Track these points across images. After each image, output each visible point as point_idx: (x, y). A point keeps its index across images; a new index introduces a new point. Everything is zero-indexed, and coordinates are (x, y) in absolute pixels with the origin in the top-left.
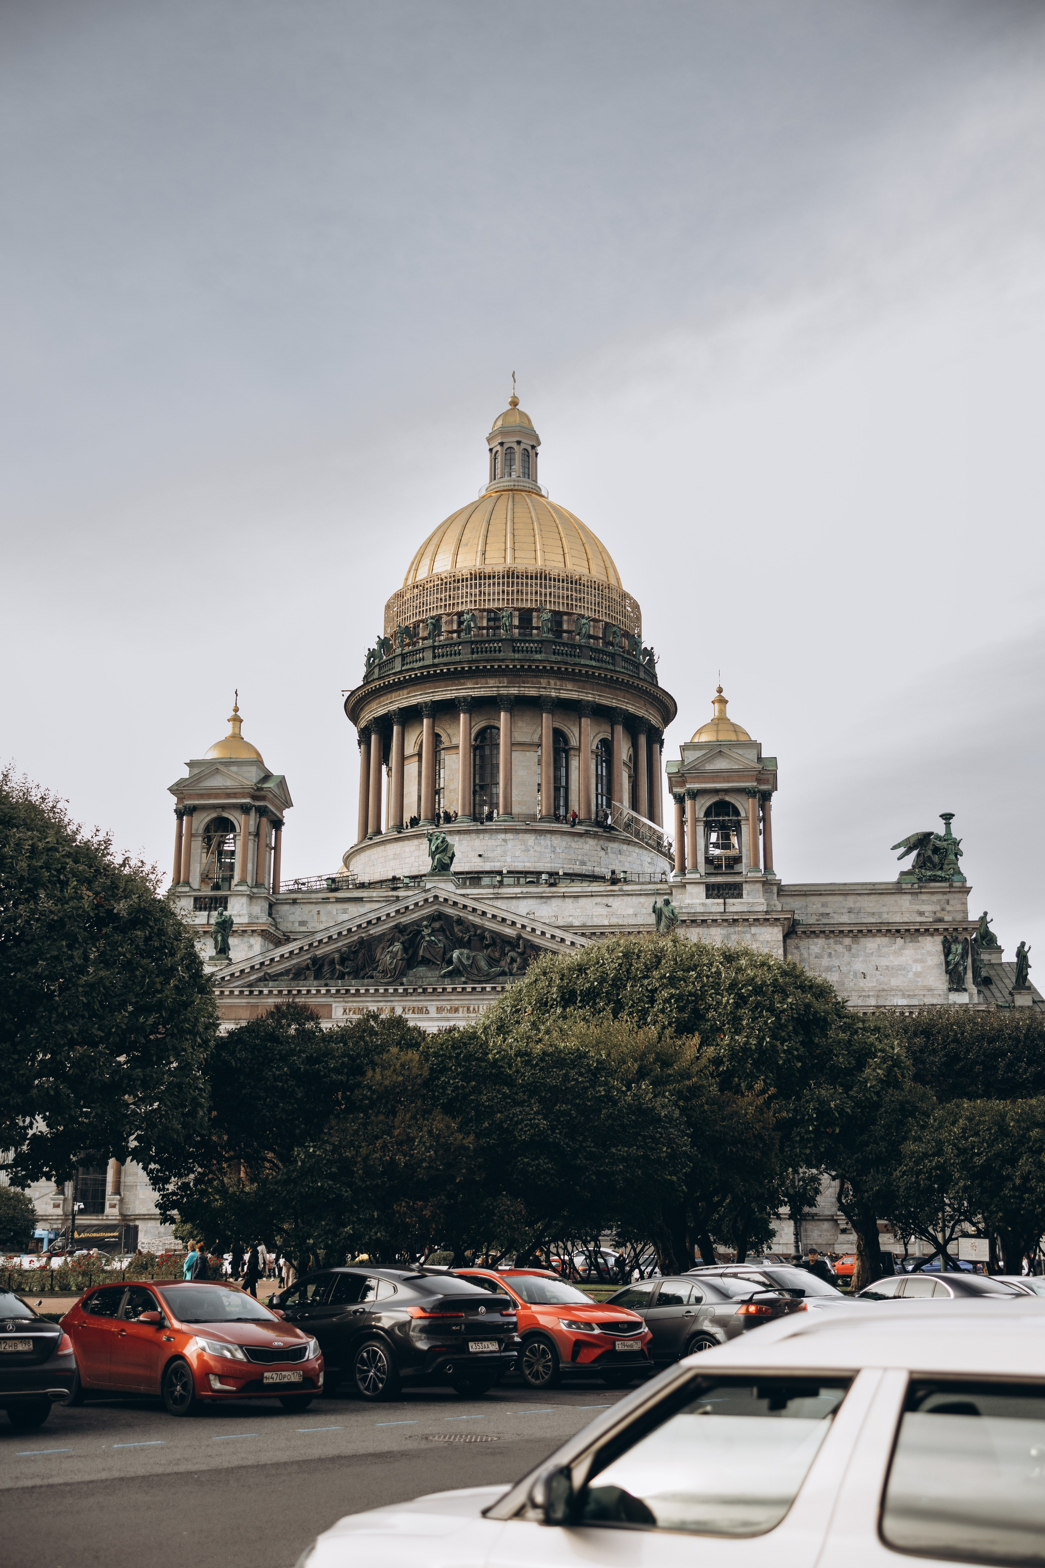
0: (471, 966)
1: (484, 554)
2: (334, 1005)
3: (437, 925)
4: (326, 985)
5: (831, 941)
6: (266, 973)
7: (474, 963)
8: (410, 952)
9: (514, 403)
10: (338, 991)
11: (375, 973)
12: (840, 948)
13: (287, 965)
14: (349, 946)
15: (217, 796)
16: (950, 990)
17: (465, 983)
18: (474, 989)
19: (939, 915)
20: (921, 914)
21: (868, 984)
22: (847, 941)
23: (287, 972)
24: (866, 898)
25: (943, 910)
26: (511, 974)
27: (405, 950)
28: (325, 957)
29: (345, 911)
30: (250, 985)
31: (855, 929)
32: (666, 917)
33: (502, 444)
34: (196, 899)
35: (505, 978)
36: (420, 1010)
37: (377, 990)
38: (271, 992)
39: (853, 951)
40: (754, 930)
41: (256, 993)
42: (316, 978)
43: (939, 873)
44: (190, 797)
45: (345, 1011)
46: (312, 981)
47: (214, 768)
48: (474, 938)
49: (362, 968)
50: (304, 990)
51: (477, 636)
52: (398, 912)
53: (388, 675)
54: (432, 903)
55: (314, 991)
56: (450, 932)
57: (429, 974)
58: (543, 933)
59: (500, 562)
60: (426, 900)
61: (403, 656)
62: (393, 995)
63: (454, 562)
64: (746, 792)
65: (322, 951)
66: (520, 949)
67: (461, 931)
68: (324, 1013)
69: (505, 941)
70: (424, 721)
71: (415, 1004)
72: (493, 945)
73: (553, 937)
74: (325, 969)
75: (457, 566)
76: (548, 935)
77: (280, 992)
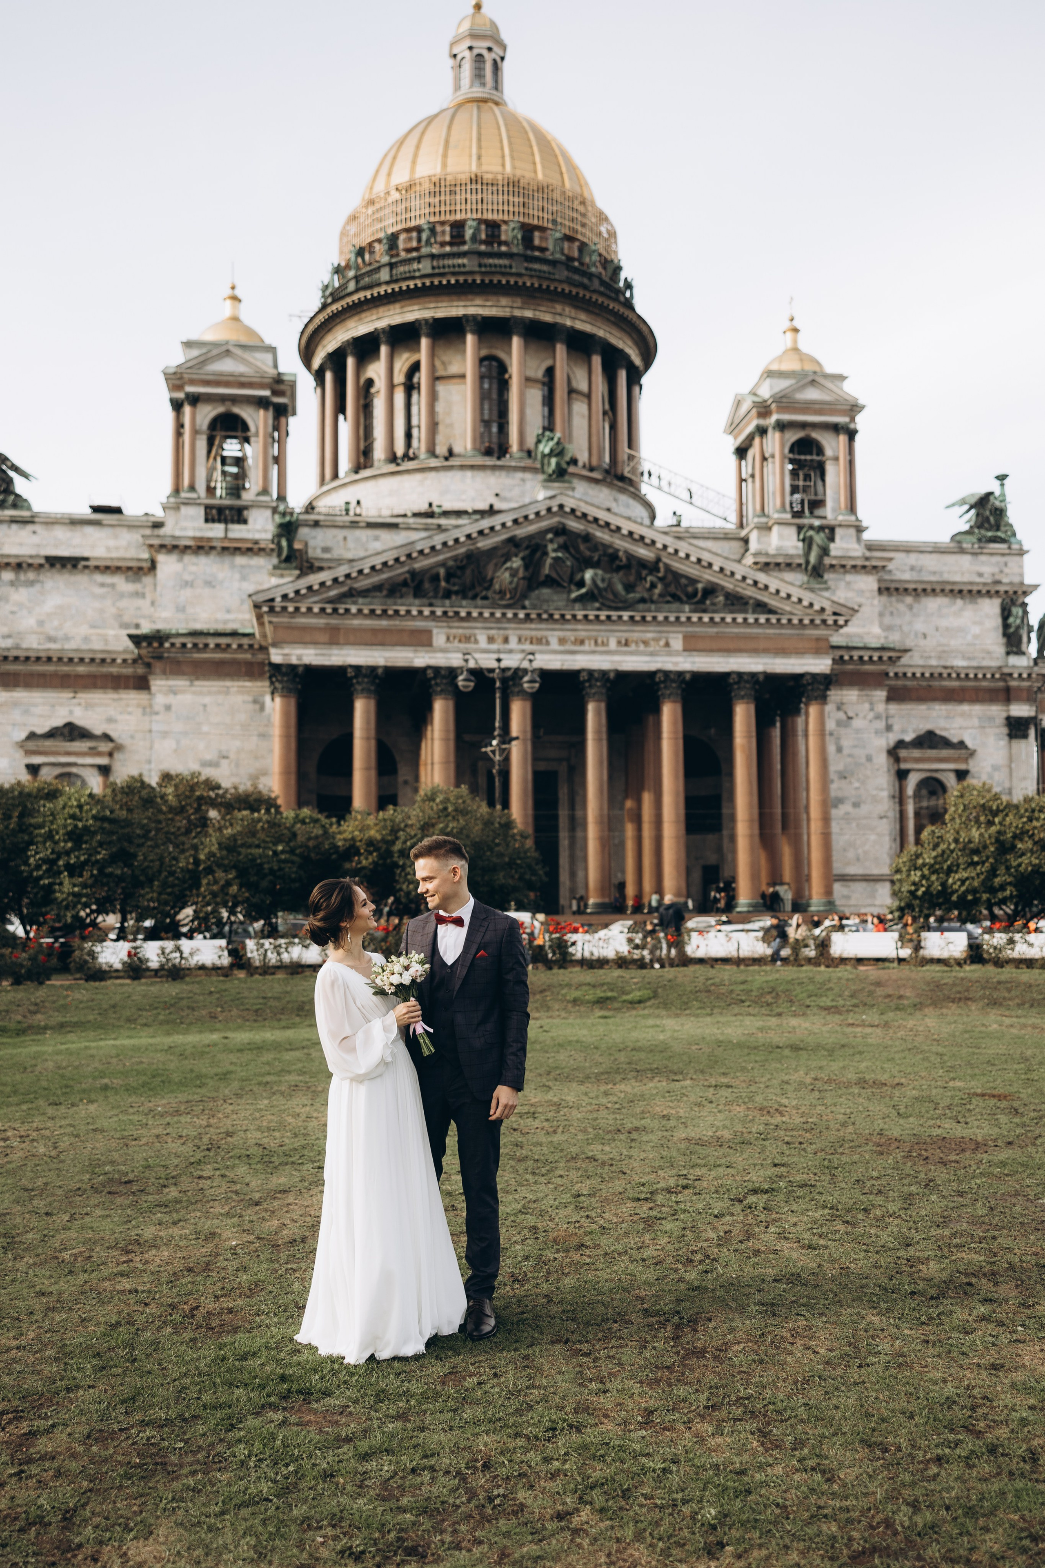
0: (605, 589)
1: (479, 157)
2: (435, 631)
3: (561, 540)
4: (431, 605)
5: (893, 599)
6: (351, 589)
7: (610, 586)
8: (531, 570)
9: (478, 7)
10: (444, 613)
11: (490, 594)
12: (902, 607)
13: (376, 579)
14: (455, 558)
15: (227, 384)
16: (1008, 653)
17: (599, 609)
18: (609, 617)
19: (997, 577)
20: (980, 575)
21: (929, 644)
22: (909, 600)
23: (378, 588)
24: (928, 556)
25: (1001, 572)
26: (652, 602)
27: (526, 567)
28: (424, 572)
29: (377, 538)
30: (330, 601)
31: (920, 587)
32: (818, 546)
33: (470, 48)
34: (208, 508)
35: (646, 606)
36: (539, 641)
37: (492, 614)
38: (360, 611)
39: (915, 610)
40: (849, 577)
41: (341, 611)
42: (416, 596)
43: (999, 534)
44: (192, 382)
45: (448, 639)
46: (411, 600)
47: (224, 348)
48: (606, 559)
49: (473, 587)
50: (403, 610)
51: (483, 248)
52: (515, 521)
53: (379, 284)
54: (555, 514)
55: (415, 613)
56: (577, 549)
57: (555, 597)
58: (688, 556)
59: (499, 169)
60: (549, 510)
61: (391, 266)
62: (509, 621)
63: (444, 165)
64: (836, 428)
65: (420, 565)
66: (661, 575)
67: (589, 549)
68: (423, 640)
69: (642, 564)
70: (424, 342)
71: (534, 633)
72: (627, 567)
73: (699, 561)
74: (427, 585)
75: (450, 169)
76: (693, 559)
77: (372, 611)
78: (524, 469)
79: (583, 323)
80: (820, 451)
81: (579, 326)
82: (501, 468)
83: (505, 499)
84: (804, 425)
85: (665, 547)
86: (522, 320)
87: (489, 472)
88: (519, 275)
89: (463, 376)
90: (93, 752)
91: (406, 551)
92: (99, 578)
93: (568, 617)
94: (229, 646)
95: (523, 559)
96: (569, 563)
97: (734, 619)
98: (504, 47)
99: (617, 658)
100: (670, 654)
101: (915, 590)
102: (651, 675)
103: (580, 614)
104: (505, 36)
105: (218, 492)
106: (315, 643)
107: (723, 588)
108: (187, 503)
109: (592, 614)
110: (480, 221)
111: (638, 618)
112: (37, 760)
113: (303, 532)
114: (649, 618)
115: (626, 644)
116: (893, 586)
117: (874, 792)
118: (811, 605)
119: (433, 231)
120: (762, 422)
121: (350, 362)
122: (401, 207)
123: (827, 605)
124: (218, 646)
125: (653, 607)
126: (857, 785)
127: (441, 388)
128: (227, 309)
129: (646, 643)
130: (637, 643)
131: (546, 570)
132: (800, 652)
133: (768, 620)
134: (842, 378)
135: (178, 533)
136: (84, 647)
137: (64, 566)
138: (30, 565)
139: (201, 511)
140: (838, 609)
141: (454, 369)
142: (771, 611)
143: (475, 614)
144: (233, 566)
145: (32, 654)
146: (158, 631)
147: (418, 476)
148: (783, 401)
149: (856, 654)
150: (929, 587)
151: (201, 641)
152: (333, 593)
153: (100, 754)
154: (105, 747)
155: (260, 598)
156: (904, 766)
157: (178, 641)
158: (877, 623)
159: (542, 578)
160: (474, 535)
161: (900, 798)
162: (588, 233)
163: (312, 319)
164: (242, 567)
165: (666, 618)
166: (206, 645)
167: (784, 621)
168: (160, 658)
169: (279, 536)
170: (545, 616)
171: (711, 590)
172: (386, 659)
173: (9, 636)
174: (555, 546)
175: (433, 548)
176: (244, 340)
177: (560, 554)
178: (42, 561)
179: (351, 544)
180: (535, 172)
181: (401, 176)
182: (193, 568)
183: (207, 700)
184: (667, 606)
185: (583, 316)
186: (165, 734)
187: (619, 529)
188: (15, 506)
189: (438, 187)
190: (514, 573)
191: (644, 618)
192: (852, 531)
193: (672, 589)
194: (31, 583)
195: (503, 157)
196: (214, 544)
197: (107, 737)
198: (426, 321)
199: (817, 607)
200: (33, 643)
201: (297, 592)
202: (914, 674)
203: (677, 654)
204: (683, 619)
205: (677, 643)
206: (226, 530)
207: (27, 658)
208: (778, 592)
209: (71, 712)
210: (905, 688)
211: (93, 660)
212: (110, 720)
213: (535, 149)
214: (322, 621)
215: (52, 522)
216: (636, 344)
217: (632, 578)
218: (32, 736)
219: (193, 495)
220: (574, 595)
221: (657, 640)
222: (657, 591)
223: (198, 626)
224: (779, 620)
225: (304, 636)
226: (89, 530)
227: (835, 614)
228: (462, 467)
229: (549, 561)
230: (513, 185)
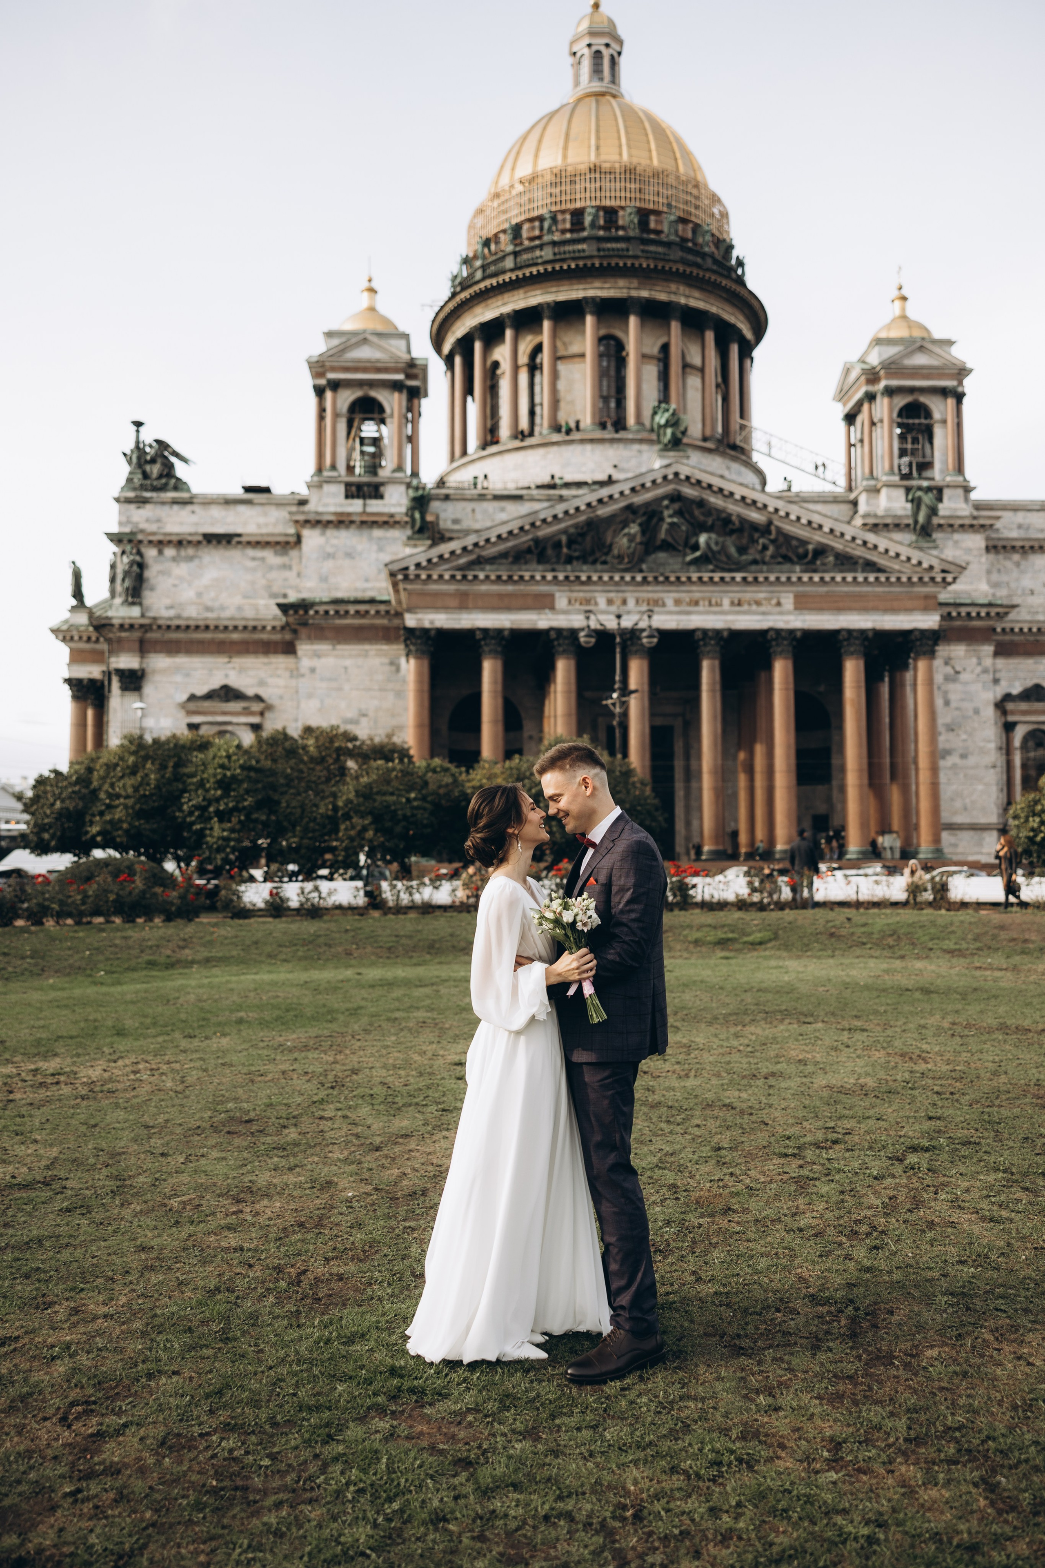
0: (719, 552)
1: (598, 148)
2: (558, 595)
3: (676, 506)
4: (553, 570)
5: (1001, 557)
6: (479, 557)
7: (724, 549)
8: (648, 535)
9: (596, 6)
10: (567, 578)
11: (609, 558)
12: (1009, 564)
13: (502, 547)
14: (576, 526)
15: (365, 370)
17: (713, 571)
18: (722, 579)
21: (1037, 600)
22: (1016, 557)
23: (504, 555)
24: (1035, 514)
26: (764, 563)
27: (643, 532)
28: (548, 539)
30: (460, 568)
31: (1027, 544)
32: (928, 506)
33: (589, 45)
34: (348, 485)
35: (758, 567)
36: (657, 602)
37: (611, 578)
38: (487, 577)
40: (957, 536)
41: (470, 578)
42: (539, 562)
44: (333, 369)
45: (570, 602)
46: (534, 565)
47: (361, 337)
48: (718, 523)
49: (593, 552)
50: (527, 575)
51: (601, 233)
52: (633, 490)
53: (504, 272)
54: (670, 482)
55: (538, 578)
56: (692, 514)
57: (671, 561)
58: (798, 518)
59: (616, 157)
60: (665, 478)
61: (516, 254)
62: (627, 584)
63: (565, 157)
64: (944, 392)
65: (544, 532)
66: (773, 537)
67: (703, 514)
68: (546, 603)
69: (754, 527)
70: (546, 324)
71: (650, 595)
72: (740, 530)
73: (810, 523)
74: (550, 552)
75: (570, 160)
76: (804, 521)
77: (499, 577)
78: (641, 441)
79: (696, 301)
80: (928, 414)
81: (693, 303)
82: (619, 440)
83: (623, 470)
84: (912, 390)
85: (777, 510)
86: (639, 299)
87: (607, 445)
88: (636, 257)
89: (582, 355)
90: (247, 712)
91: (530, 520)
92: (251, 552)
93: (683, 579)
94: (367, 612)
95: (640, 525)
96: (684, 528)
97: (844, 579)
98: (621, 42)
99: (730, 618)
100: (781, 613)
101: (1023, 547)
102: (763, 633)
103: (695, 576)
104: (622, 32)
105: (357, 471)
106: (446, 608)
107: (832, 548)
108: (329, 481)
109: (706, 576)
110: (599, 208)
111: (750, 579)
112: (197, 719)
113: (435, 505)
114: (761, 579)
115: (739, 604)
116: (1000, 544)
117: (982, 744)
118: (920, 563)
119: (554, 219)
120: (871, 388)
121: (478, 346)
122: (525, 199)
123: (935, 563)
124: (357, 612)
125: (765, 568)
126: (964, 737)
127: (562, 367)
128: (364, 300)
129: (758, 603)
130: (749, 604)
131: (662, 535)
132: (909, 610)
133: (877, 579)
134: (950, 343)
135: (321, 509)
136: (237, 615)
137: (219, 542)
138: (189, 542)
139: (341, 489)
140: (947, 567)
141: (575, 349)
142: (880, 570)
143: (595, 578)
144: (371, 539)
145: (192, 623)
146: (304, 600)
147: (541, 451)
148: (892, 367)
149: (963, 611)
150: (1036, 544)
151: (342, 608)
152: (462, 561)
153: (252, 714)
154: (256, 707)
155: (395, 567)
156: (1011, 718)
157: (321, 609)
158: (984, 580)
159: (658, 543)
160: (594, 504)
161: (1007, 750)
162: (702, 215)
163: (442, 308)
164: (380, 539)
165: (778, 579)
166: (347, 612)
167: (893, 579)
168: (305, 624)
169: (412, 509)
170: (661, 579)
171: (821, 551)
172: (512, 621)
173: (171, 607)
174: (671, 512)
175: (555, 517)
176: (380, 328)
177: (675, 520)
178: (200, 538)
179: (479, 516)
180: (651, 159)
181: (524, 169)
182: (334, 541)
183: (348, 662)
184: (778, 567)
185: (697, 294)
186: (310, 696)
187: (732, 494)
188: (176, 488)
189: (560, 177)
190: (632, 538)
191: (756, 579)
192: (960, 492)
193: (783, 551)
194: (190, 559)
195: (620, 146)
196: (354, 518)
197: (258, 698)
198: (548, 304)
199: (925, 565)
200: (193, 613)
201: (429, 561)
202: (1021, 629)
203: (789, 613)
204: (794, 579)
205: (788, 601)
206: (365, 505)
207: (188, 627)
208: (887, 551)
209: (227, 676)
210: (1012, 643)
211: (245, 628)
212: (262, 683)
213: (651, 137)
214: (452, 587)
215: (209, 502)
216: (748, 318)
217: (744, 541)
218: (192, 698)
219: (334, 474)
220: (689, 558)
221: (769, 599)
222: (769, 553)
223: (340, 595)
224: (888, 579)
225: (436, 603)
226: (242, 508)
227: (943, 571)
228: (582, 441)
229: (665, 527)
230: (630, 172)
